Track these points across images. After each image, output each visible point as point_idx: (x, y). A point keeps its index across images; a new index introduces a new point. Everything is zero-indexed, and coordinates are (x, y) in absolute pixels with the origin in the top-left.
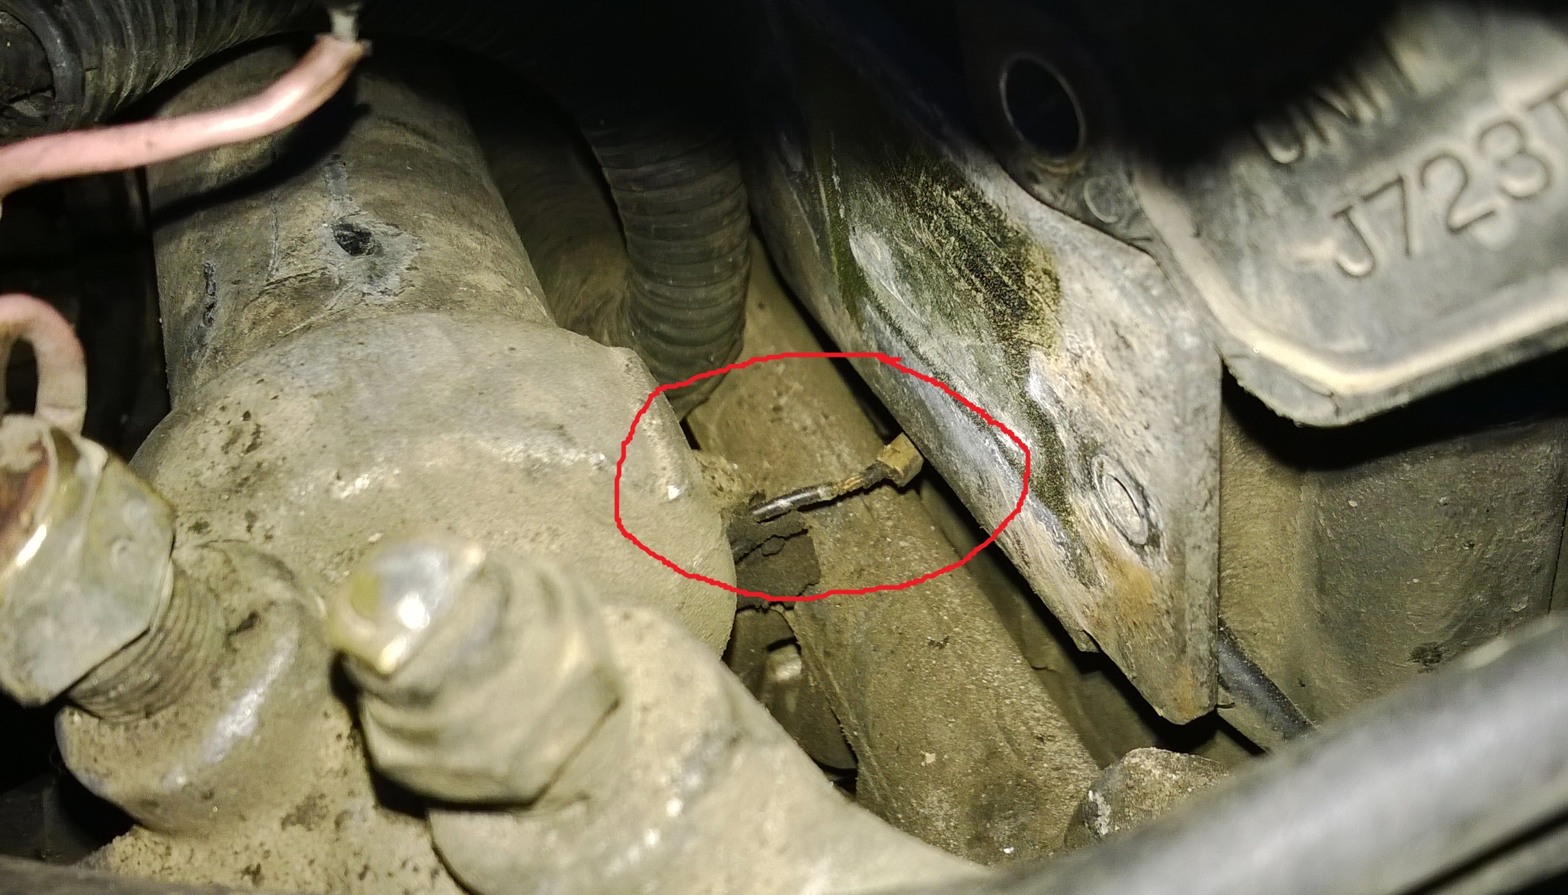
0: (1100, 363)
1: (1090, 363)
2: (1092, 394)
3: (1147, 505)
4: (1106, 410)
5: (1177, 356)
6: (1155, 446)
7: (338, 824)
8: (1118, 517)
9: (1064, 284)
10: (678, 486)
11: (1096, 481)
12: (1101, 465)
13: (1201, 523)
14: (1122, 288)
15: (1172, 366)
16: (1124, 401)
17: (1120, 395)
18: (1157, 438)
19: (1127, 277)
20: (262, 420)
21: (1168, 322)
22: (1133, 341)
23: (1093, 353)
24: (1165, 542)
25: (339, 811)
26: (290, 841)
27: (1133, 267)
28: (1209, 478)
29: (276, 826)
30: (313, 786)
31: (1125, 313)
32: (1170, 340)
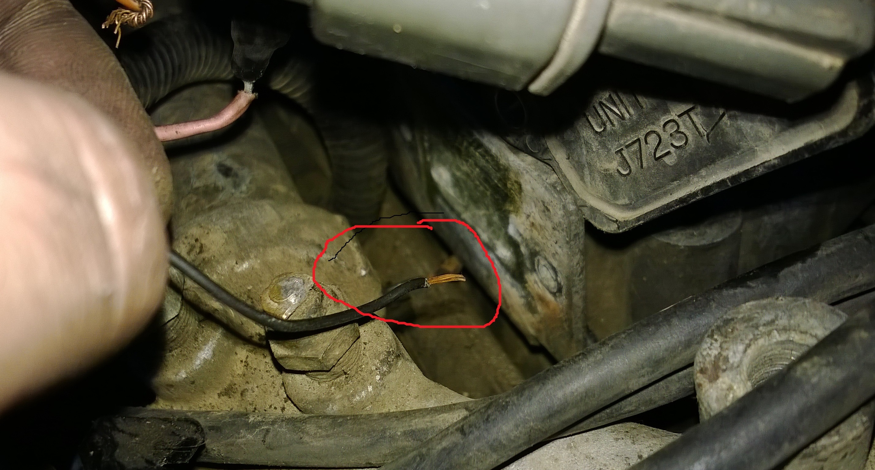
0: (538, 217)
1: (534, 218)
2: (534, 231)
3: (557, 276)
4: (540, 237)
5: (568, 214)
6: (559, 251)
7: (242, 394)
8: (545, 282)
9: (523, 186)
10: (365, 270)
11: (536, 267)
12: (538, 260)
13: (578, 282)
14: (546, 187)
15: (565, 217)
16: (547, 233)
17: (545, 231)
18: (560, 247)
19: (547, 183)
20: (203, 242)
21: (563, 200)
22: (549, 207)
23: (534, 214)
24: (564, 290)
25: (242, 390)
26: (222, 402)
27: (550, 179)
28: (581, 263)
29: (216, 396)
30: (231, 381)
31: (547, 197)
32: (564, 207)
